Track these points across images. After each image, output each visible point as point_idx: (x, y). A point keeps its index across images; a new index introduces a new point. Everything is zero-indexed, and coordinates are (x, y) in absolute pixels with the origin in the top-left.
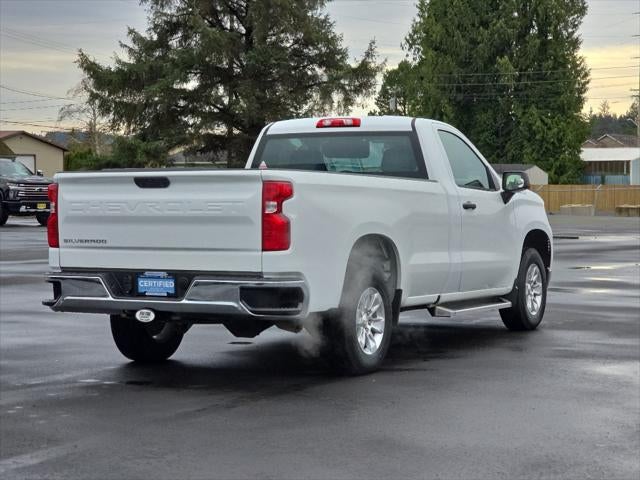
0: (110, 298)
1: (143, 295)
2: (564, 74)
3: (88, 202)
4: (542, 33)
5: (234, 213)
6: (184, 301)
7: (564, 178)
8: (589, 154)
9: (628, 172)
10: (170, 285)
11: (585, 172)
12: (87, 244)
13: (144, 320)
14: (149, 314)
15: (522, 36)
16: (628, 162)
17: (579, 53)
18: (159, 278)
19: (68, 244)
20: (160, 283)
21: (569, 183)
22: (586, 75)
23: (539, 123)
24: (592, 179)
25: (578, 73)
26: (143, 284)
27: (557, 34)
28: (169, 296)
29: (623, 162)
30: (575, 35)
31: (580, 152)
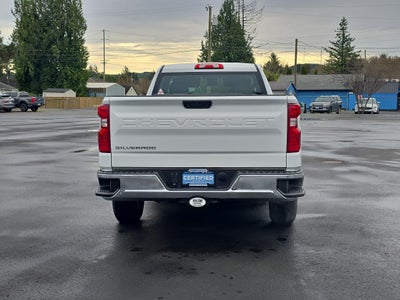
0: (165, 190)
1: (187, 186)
2: (79, 53)
3: (140, 119)
4: (69, 36)
5: (266, 126)
6: (230, 191)
7: (81, 94)
8: (90, 85)
9: (105, 92)
10: (210, 178)
11: (88, 92)
12: (138, 150)
13: (197, 205)
14: (200, 201)
15: (62, 37)
17: (85, 45)
18: (201, 173)
19: (120, 150)
20: (201, 177)
22: (88, 54)
23: (69, 72)
24: (91, 95)
26: (186, 178)
27: (75, 37)
28: (209, 186)
29: (103, 89)
30: (83, 38)
31: (86, 84)
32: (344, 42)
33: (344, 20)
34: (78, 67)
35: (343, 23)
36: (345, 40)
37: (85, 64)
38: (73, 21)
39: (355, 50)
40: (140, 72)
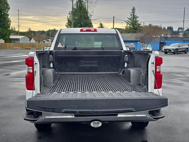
2: (6, 21)
7: (7, 41)
9: (19, 40)
11: (11, 40)
13: (96, 126)
16: (19, 39)
17: (9, 17)
21: (8, 42)
22: (10, 21)
23: (1, 30)
24: (12, 42)
25: (9, 21)
27: (4, 13)
29: (18, 39)
30: (8, 13)
31: (10, 36)
32: (134, 18)
33: (134, 8)
34: (6, 28)
35: (134, 9)
36: (135, 17)
37: (9, 27)
38: (3, 5)
39: (139, 22)
40: (37, 31)
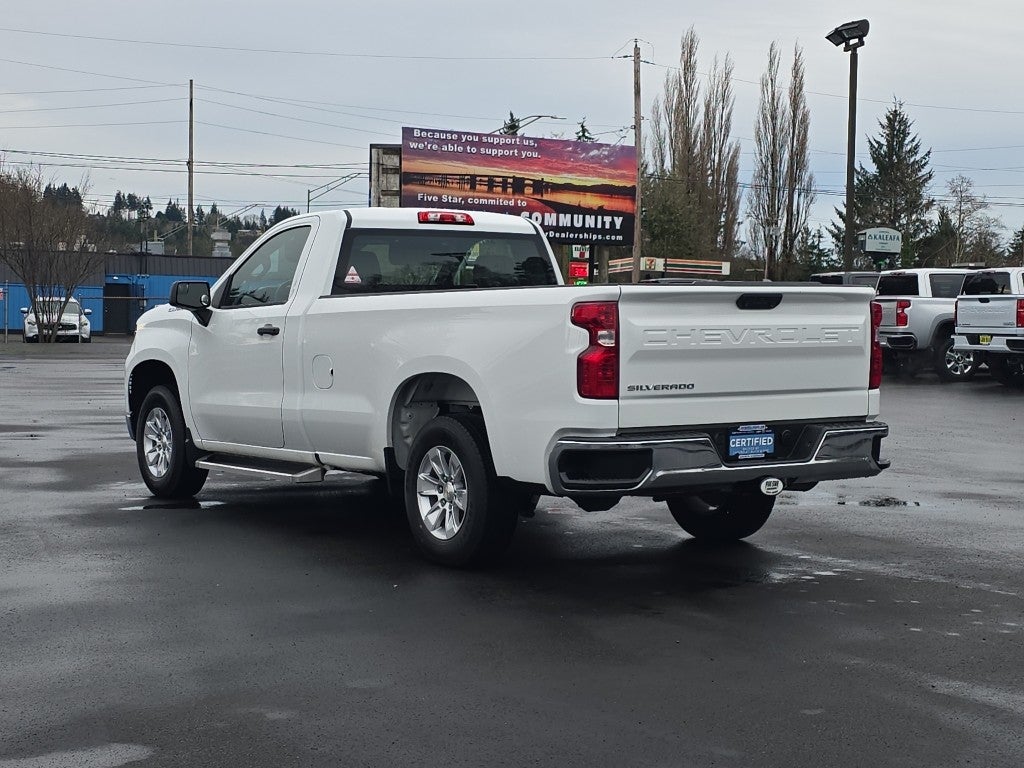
0: (724, 468)
1: (736, 459)
6: (813, 461)
10: (768, 441)
12: (665, 392)
13: (771, 493)
14: (776, 484)
18: (755, 433)
19: (636, 393)
20: (755, 440)
26: (735, 444)
28: (769, 458)
